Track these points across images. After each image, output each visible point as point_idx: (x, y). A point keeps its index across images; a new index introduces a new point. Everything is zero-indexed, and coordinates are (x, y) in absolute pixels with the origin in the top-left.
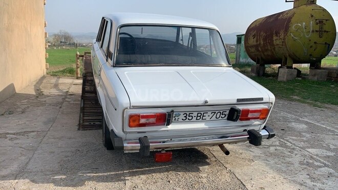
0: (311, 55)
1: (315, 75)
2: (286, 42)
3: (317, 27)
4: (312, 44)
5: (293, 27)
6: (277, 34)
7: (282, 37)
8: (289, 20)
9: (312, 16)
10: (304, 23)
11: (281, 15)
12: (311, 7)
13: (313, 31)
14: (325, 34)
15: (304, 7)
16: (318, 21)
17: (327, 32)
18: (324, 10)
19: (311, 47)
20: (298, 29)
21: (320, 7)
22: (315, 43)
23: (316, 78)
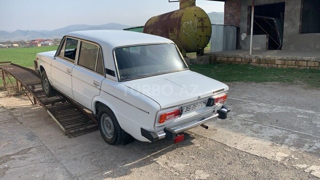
0: (198, 46)
1: (201, 60)
2: (180, 37)
3: (200, 24)
4: (198, 37)
5: (184, 25)
6: (172, 30)
7: (176, 33)
8: (180, 19)
9: (195, 16)
10: (191, 22)
11: (172, 15)
12: (193, 8)
13: (198, 28)
14: (205, 28)
15: (188, 8)
16: (200, 19)
17: (207, 27)
18: (202, 10)
19: (198, 39)
20: (188, 26)
21: (199, 8)
22: (200, 36)
23: (202, 63)
